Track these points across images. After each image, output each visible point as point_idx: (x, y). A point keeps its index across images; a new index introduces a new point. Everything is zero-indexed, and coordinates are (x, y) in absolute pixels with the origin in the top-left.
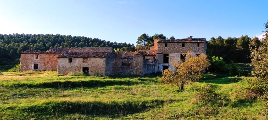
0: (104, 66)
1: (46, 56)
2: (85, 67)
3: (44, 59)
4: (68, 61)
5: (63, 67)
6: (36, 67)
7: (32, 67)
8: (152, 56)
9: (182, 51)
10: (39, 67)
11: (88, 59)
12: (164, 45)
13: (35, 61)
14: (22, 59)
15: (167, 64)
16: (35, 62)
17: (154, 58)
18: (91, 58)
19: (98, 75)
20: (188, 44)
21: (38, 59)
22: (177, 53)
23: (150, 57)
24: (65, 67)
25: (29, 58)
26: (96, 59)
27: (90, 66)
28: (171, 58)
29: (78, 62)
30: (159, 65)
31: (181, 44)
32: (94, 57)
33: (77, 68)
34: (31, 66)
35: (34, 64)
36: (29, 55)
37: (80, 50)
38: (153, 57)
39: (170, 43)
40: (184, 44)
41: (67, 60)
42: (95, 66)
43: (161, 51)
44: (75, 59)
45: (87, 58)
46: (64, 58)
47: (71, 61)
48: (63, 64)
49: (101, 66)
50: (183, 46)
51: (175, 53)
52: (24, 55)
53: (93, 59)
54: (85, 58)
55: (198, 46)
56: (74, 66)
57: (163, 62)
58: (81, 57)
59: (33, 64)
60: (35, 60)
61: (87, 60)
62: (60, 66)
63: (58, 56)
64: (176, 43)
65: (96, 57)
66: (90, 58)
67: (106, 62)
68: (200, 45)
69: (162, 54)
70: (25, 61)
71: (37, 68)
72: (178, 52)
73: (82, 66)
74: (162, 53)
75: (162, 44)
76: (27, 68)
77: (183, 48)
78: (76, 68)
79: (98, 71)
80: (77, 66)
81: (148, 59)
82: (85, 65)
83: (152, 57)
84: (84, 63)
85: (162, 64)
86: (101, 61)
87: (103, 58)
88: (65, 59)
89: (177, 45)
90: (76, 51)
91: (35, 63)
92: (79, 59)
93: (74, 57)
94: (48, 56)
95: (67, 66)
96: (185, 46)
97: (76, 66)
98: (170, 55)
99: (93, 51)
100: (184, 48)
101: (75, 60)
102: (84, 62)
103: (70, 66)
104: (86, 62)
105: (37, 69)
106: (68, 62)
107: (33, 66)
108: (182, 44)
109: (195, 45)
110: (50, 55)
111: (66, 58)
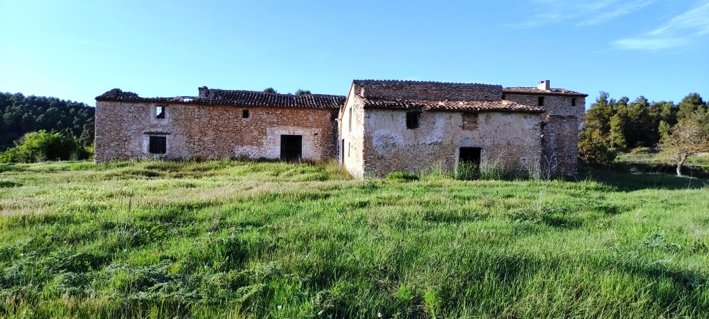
1: (196, 110)
2: (468, 144)
3: (191, 121)
4: (404, 124)
5: (387, 146)
6: (157, 145)
7: (140, 145)
10: (168, 146)
11: (482, 117)
13: (155, 126)
14: (102, 120)
16: (152, 130)
18: (491, 115)
21: (164, 122)
24: (394, 145)
25: (130, 115)
26: (509, 117)
27: (486, 144)
29: (442, 128)
31: (536, 98)
33: (439, 151)
34: (137, 144)
35: (149, 138)
36: (131, 104)
37: (394, 90)
39: (511, 95)
40: (543, 97)
41: (402, 118)
42: (504, 143)
44: (430, 114)
45: (476, 113)
46: (390, 113)
47: (412, 123)
48: (383, 132)
49: (525, 144)
50: (540, 102)
52: (108, 104)
53: (498, 119)
54: (471, 113)
55: (573, 104)
56: (429, 142)
58: (453, 111)
59: (144, 136)
60: (156, 122)
61: (475, 122)
64: (524, 96)
65: (511, 112)
66: (486, 115)
68: (576, 103)
70: (115, 124)
71: (164, 151)
73: (459, 143)
76: (123, 150)
78: (436, 147)
79: (516, 163)
80: (440, 140)
82: (471, 138)
84: (467, 133)
86: (527, 127)
87: (532, 118)
88: (392, 116)
89: (528, 101)
90: (382, 91)
91: (153, 133)
92: (447, 115)
93: (431, 111)
94: (203, 111)
95: (400, 141)
96: (545, 102)
97: (436, 143)
101: (432, 120)
102: (463, 127)
103: (411, 142)
104: (470, 129)
105: (164, 155)
106: (406, 127)
107: (146, 143)
108: (539, 98)
109: (566, 102)
110: (211, 108)
111: (395, 113)
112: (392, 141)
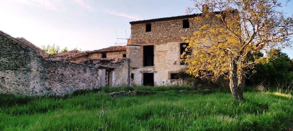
8: (119, 51)
12: (144, 28)
15: (149, 69)
17: (125, 56)
22: (172, 43)
23: (116, 55)
28: (160, 53)
30: (135, 70)
31: (181, 21)
38: (122, 55)
39: (156, 23)
43: (139, 41)
50: (186, 25)
51: (167, 42)
57: (142, 63)
64: (169, 21)
69: (139, 47)
72: (175, 39)
74: (140, 44)
75: (141, 26)
77: (186, 30)
81: (111, 60)
83: (120, 54)
85: (140, 69)
89: (172, 25)
96: (190, 24)
98: (157, 48)
100: (189, 29)
108: (184, 21)
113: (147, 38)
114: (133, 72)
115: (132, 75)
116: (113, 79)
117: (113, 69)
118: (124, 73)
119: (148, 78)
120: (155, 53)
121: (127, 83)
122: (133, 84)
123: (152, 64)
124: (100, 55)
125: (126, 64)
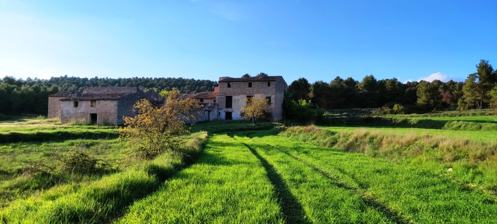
0: (116, 111)
2: (93, 112)
4: (73, 105)
5: (67, 113)
8: (212, 98)
9: (248, 93)
11: (97, 102)
12: (226, 85)
15: (229, 110)
17: (215, 101)
18: (100, 101)
19: (106, 124)
20: (256, 82)
22: (242, 95)
23: (209, 101)
24: (70, 113)
26: (106, 102)
27: (98, 112)
28: (235, 101)
29: (85, 107)
31: (247, 84)
32: (103, 99)
33: (83, 115)
38: (213, 101)
39: (233, 83)
40: (251, 83)
41: (72, 103)
42: (104, 112)
43: (223, 93)
44: (81, 102)
45: (95, 101)
46: (68, 102)
47: (76, 105)
48: (66, 109)
49: (111, 112)
50: (250, 85)
51: (239, 94)
52: (52, 98)
53: (103, 102)
54: (93, 101)
55: (269, 85)
56: (80, 112)
57: (225, 106)
58: (88, 100)
61: (96, 104)
62: (64, 112)
63: (61, 98)
64: (241, 83)
65: (107, 100)
67: (119, 106)
68: (271, 85)
69: (224, 97)
70: (53, 105)
72: (244, 93)
73: (90, 112)
74: (224, 95)
76: (55, 115)
77: (250, 88)
78: (83, 114)
79: (108, 119)
82: (93, 110)
84: (92, 108)
85: (224, 110)
86: (113, 105)
87: (115, 101)
89: (243, 85)
92: (86, 102)
93: (80, 100)
95: (72, 112)
96: (252, 85)
97: (83, 112)
98: (234, 98)
99: (114, 92)
100: (252, 88)
101: (81, 104)
102: (92, 106)
103: (75, 112)
104: (94, 107)
106: (73, 107)
108: (249, 83)
109: (265, 84)
111: (70, 102)
112: (69, 112)
113: (229, 91)
114: (220, 111)
115: (220, 113)
116: (211, 116)
117: (211, 111)
118: (216, 112)
119: (229, 115)
120: (233, 100)
121: (216, 117)
122: (220, 118)
123: (231, 107)
124: (199, 100)
125: (216, 107)
